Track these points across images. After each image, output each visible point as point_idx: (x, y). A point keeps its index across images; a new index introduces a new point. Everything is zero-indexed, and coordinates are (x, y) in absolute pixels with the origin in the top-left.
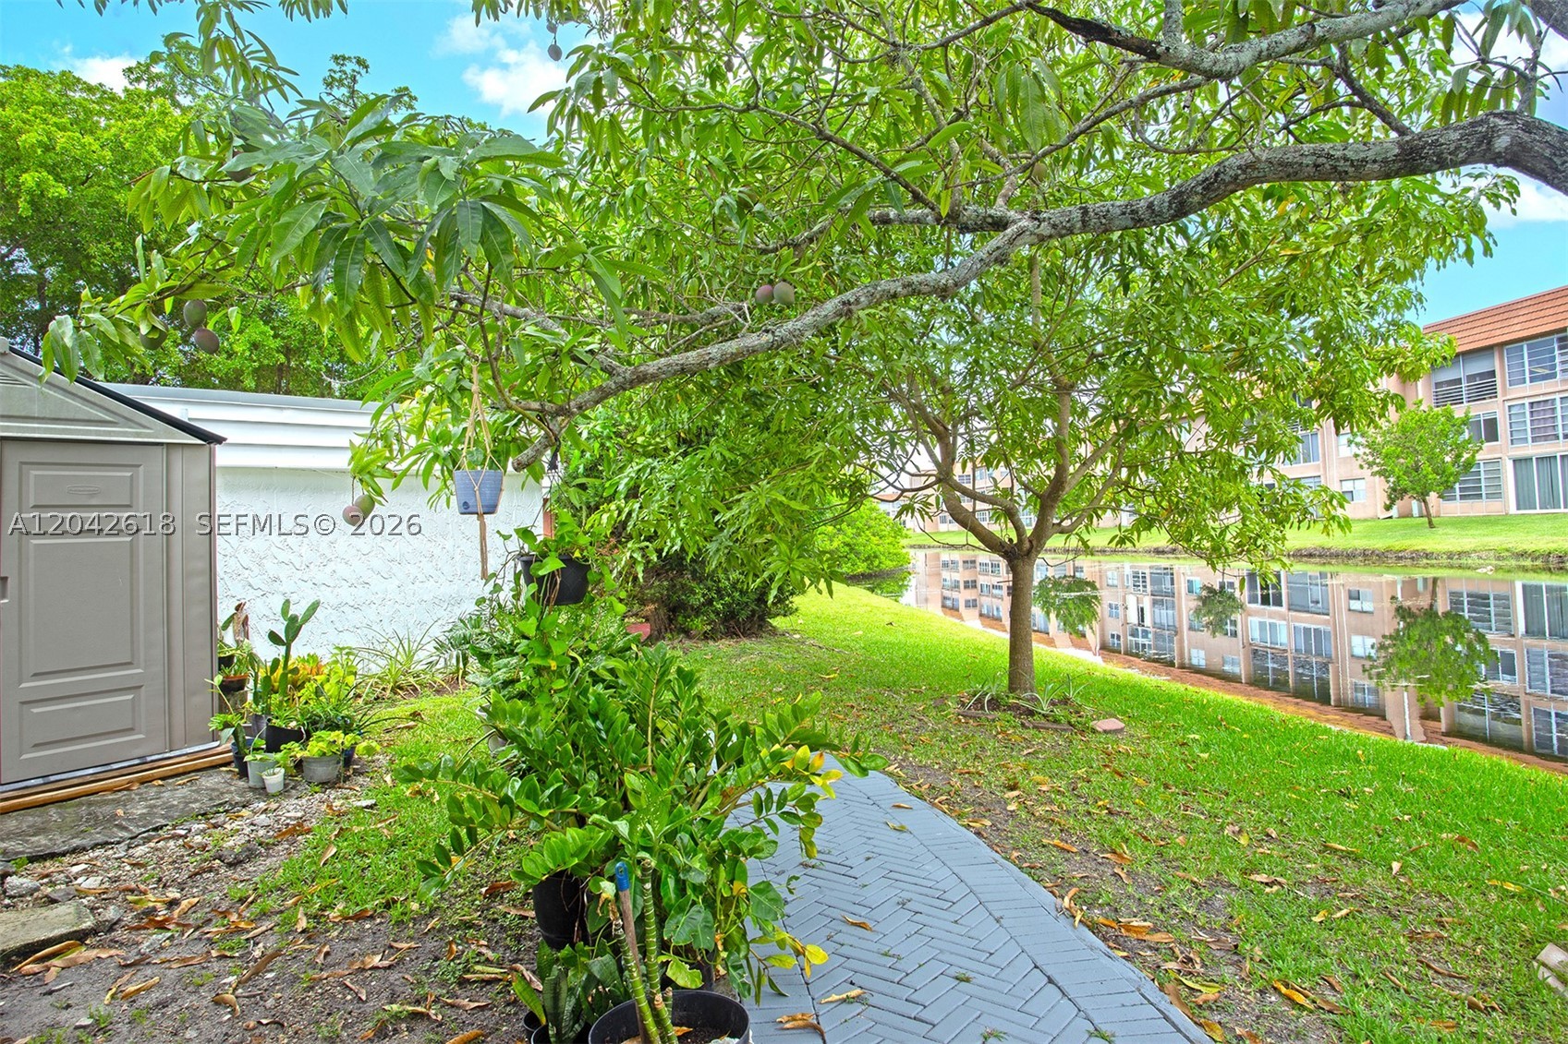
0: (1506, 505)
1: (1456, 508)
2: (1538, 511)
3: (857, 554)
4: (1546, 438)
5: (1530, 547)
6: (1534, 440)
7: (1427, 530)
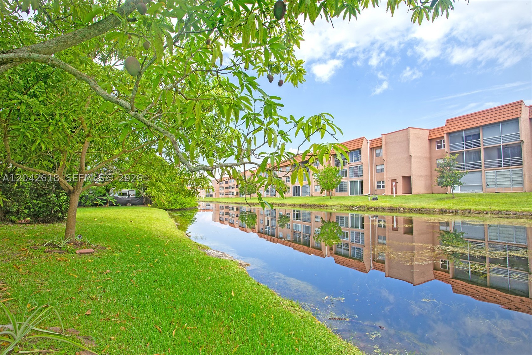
0: (348, 194)
1: (339, 194)
2: (354, 195)
3: (178, 202)
4: (356, 176)
5: (347, 204)
6: (354, 176)
7: (329, 199)
